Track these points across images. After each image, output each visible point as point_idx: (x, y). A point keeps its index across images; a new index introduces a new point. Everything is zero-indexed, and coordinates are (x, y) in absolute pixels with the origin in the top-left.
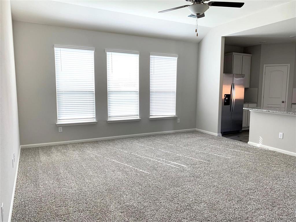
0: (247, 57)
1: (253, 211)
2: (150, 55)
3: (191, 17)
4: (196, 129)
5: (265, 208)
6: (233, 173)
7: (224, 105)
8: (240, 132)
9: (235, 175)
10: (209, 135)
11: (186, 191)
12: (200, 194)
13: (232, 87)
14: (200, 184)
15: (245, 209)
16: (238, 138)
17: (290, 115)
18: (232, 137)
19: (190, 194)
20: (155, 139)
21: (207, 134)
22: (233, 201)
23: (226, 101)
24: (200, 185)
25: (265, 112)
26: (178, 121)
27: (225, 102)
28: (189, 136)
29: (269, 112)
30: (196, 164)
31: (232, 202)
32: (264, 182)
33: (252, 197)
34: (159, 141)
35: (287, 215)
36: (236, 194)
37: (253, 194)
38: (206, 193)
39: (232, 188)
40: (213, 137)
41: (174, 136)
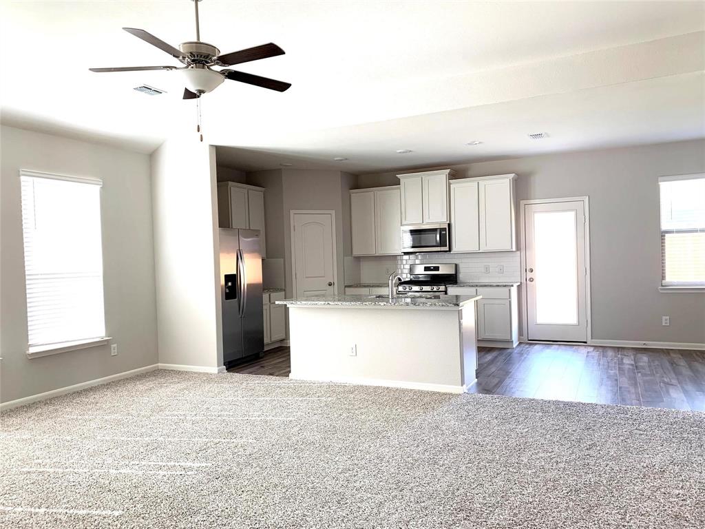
0: (256, 193)
1: (375, 510)
2: (19, 176)
3: (142, 91)
4: (159, 364)
5: (391, 497)
6: (296, 446)
7: (226, 299)
8: (261, 356)
9: (302, 450)
10: (199, 374)
11: (221, 518)
12: (255, 513)
13: (239, 257)
14: (243, 491)
15: (360, 513)
16: (263, 369)
17: (366, 307)
18: (250, 370)
19: (235, 521)
20: (56, 410)
21: (192, 373)
22: (330, 504)
23: (228, 291)
24: (245, 494)
25: (321, 307)
26: (113, 351)
27: (226, 293)
28: (151, 385)
29: (328, 306)
30: (205, 447)
31: (329, 507)
32: (360, 448)
33: (358, 485)
34: (70, 413)
35: (429, 499)
36: (326, 488)
37: (356, 478)
38: (267, 506)
39: (312, 478)
40: (208, 378)
41: (109, 393)
